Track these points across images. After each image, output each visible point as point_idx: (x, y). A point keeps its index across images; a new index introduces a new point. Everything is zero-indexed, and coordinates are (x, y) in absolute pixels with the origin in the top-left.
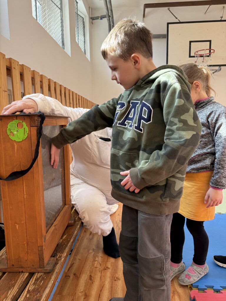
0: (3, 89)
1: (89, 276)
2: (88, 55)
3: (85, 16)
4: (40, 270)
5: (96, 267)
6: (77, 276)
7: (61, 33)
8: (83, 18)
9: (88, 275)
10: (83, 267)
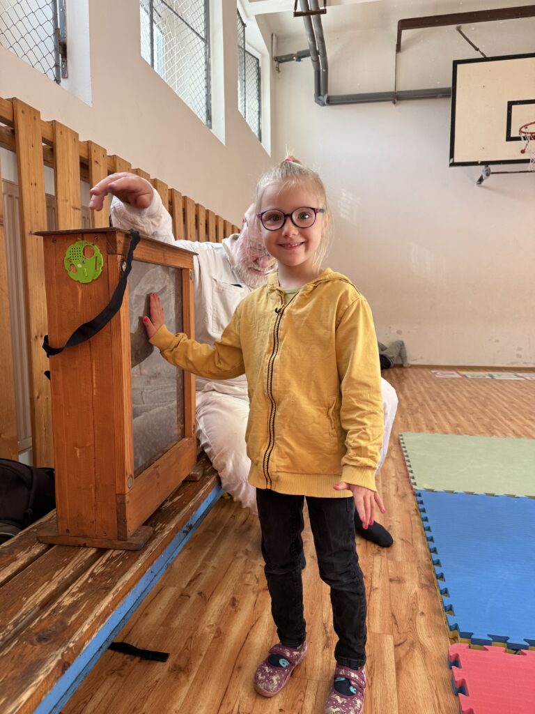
0: (72, 204)
1: (230, 599)
2: (267, 144)
3: (263, 55)
4: (118, 543)
5: (247, 585)
6: (205, 597)
7: (204, 93)
8: (257, 59)
9: (228, 598)
10: (219, 582)
